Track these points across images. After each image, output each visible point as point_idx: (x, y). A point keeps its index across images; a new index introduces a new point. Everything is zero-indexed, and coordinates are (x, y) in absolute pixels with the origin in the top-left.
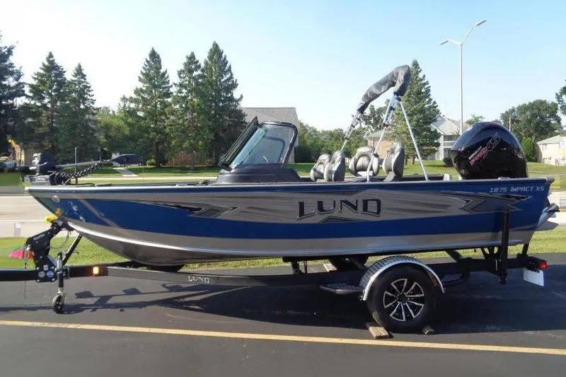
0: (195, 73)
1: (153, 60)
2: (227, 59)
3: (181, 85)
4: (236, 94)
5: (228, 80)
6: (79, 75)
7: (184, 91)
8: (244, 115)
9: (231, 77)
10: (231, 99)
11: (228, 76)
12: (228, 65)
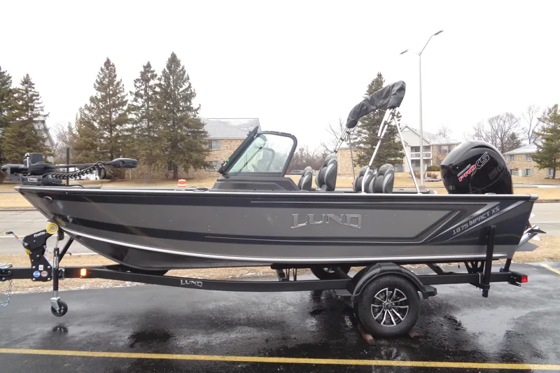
0: (152, 83)
1: (107, 69)
2: (185, 68)
3: (137, 94)
4: (195, 103)
5: (187, 89)
6: (27, 83)
7: (140, 100)
8: (203, 125)
9: (190, 87)
10: (190, 109)
11: (187, 85)
12: (186, 74)
